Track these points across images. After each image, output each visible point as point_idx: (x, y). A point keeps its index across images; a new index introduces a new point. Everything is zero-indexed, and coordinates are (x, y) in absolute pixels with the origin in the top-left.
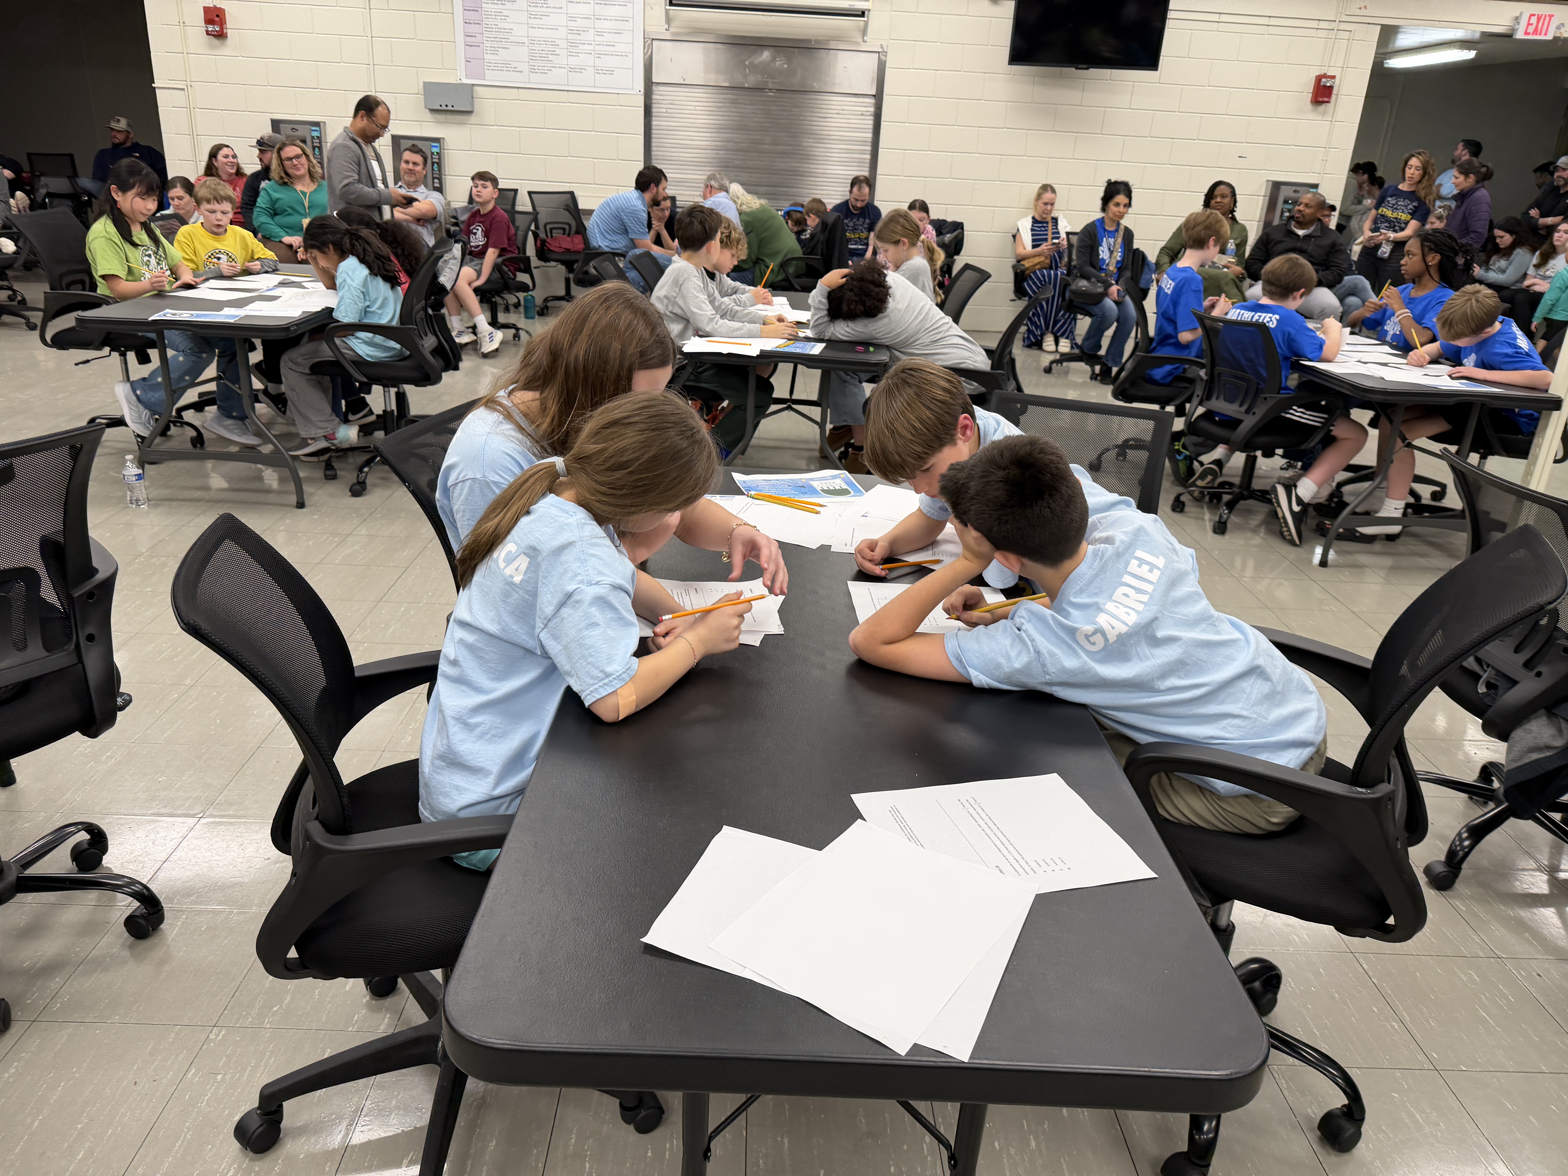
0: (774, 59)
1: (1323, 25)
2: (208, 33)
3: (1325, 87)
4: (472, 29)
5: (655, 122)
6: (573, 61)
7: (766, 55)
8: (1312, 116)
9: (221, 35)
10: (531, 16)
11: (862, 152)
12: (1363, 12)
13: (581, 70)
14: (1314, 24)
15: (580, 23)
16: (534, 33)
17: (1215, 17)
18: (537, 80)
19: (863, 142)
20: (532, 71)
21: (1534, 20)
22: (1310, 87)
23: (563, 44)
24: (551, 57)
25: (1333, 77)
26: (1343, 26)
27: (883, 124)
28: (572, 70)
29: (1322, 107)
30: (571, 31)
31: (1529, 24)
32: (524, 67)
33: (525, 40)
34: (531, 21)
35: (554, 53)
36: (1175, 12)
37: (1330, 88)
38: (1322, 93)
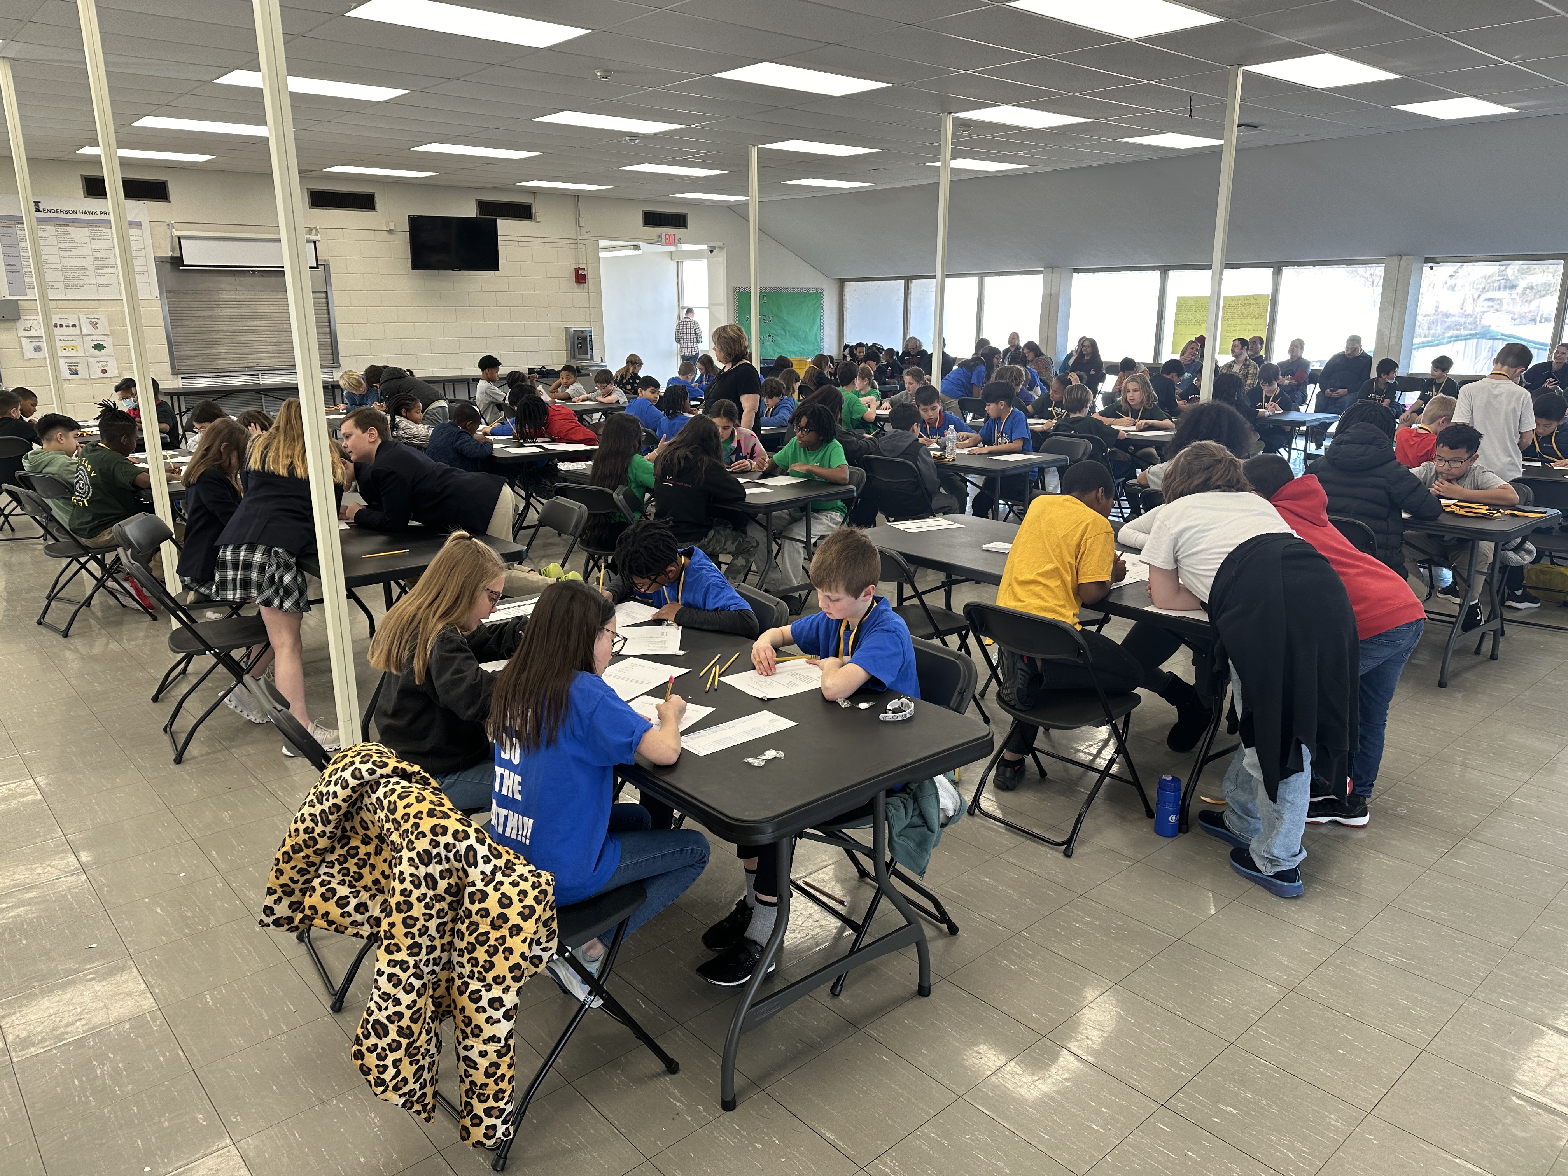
1: (571, 241)
3: (581, 275)
4: (11, 260)
6: (101, 279)
8: (578, 290)
10: (61, 249)
11: (324, 327)
12: (589, 234)
13: (108, 285)
14: (567, 241)
15: (103, 253)
16: (64, 261)
17: (516, 238)
18: (72, 294)
20: (67, 287)
21: (667, 237)
22: (573, 275)
23: (91, 268)
24: (82, 277)
25: (584, 269)
26: (580, 242)
27: (332, 309)
28: (100, 285)
29: (582, 285)
30: (96, 259)
31: (666, 240)
32: (61, 286)
33: (59, 266)
34: (62, 253)
35: (84, 274)
36: (499, 238)
37: (584, 275)
38: (580, 278)
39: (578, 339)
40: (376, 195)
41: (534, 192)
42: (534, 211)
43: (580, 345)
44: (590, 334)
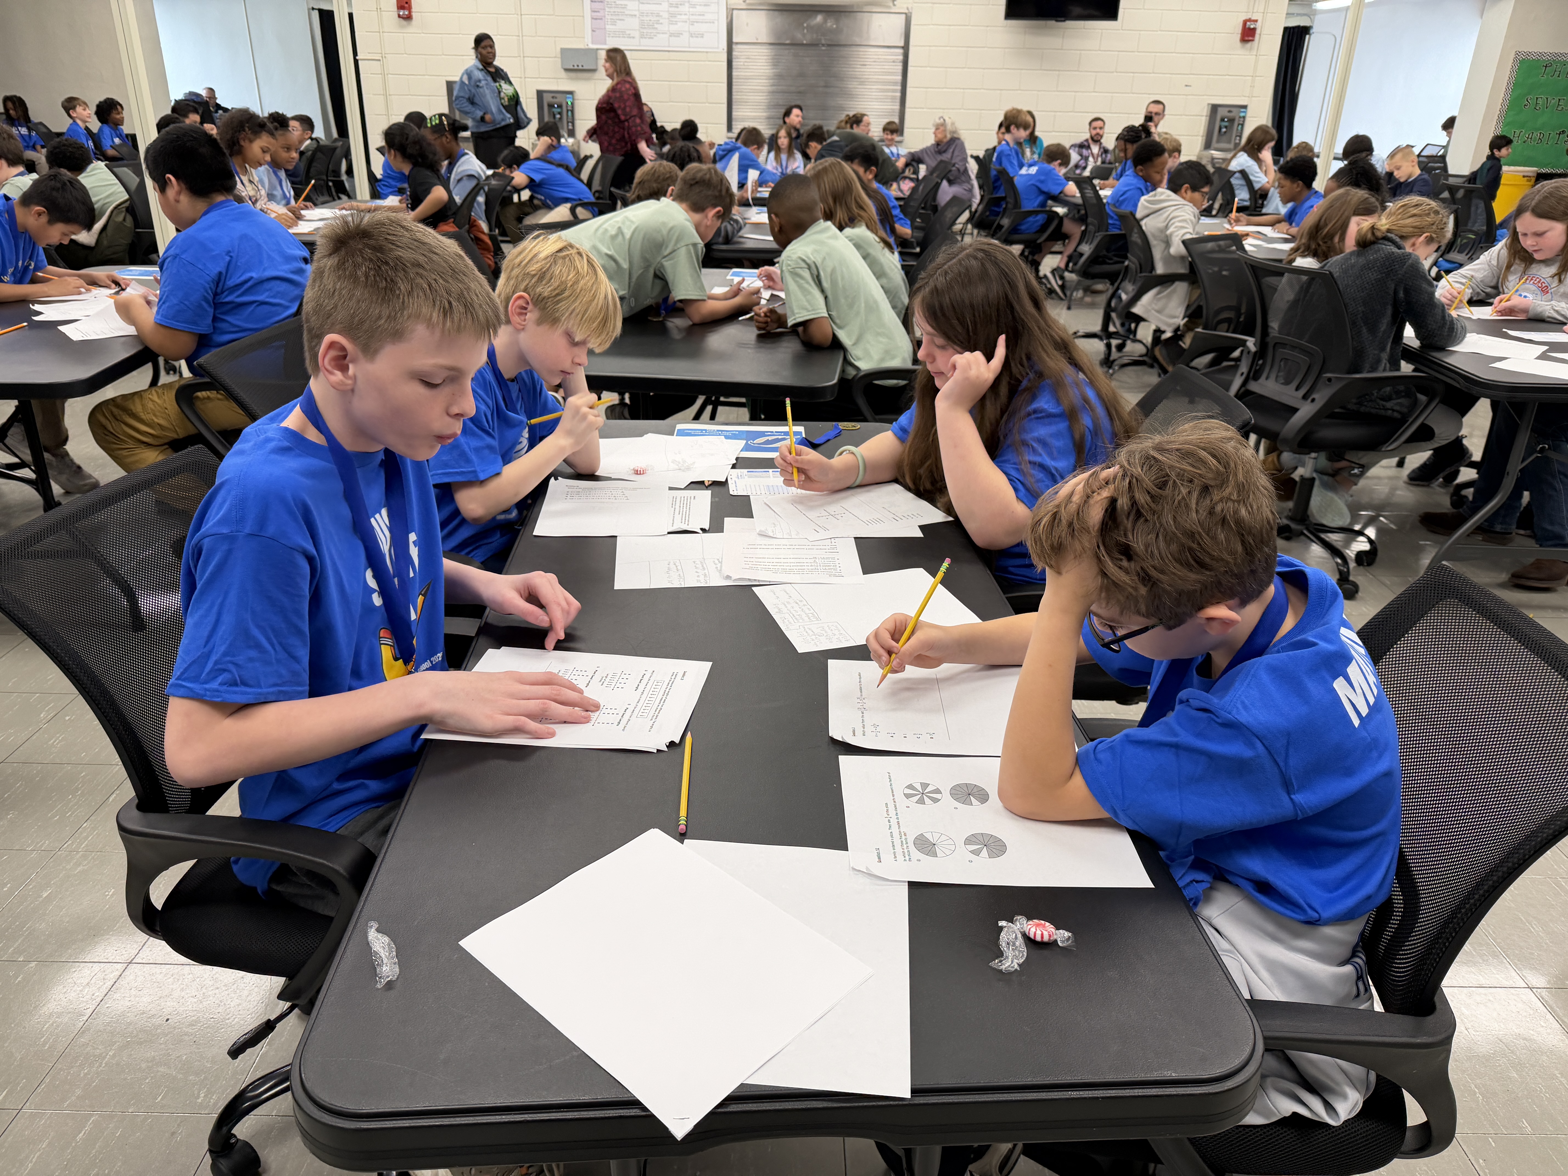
0: (825, 21)
2: (399, 16)
3: (1250, 29)
4: (597, 6)
5: (734, 73)
6: (673, 28)
7: (819, 18)
8: (1241, 52)
9: (409, 18)
11: (894, 91)
13: (678, 35)
16: (642, 7)
18: (646, 44)
19: (895, 83)
20: (642, 36)
22: (1239, 30)
23: (666, 15)
24: (656, 26)
25: (1256, 21)
27: (910, 69)
28: (672, 35)
29: (1249, 45)
32: (637, 34)
33: (637, 13)
35: (658, 22)
37: (1254, 30)
38: (1248, 34)
39: (1222, 120)
43: (1224, 130)
44: (1242, 114)
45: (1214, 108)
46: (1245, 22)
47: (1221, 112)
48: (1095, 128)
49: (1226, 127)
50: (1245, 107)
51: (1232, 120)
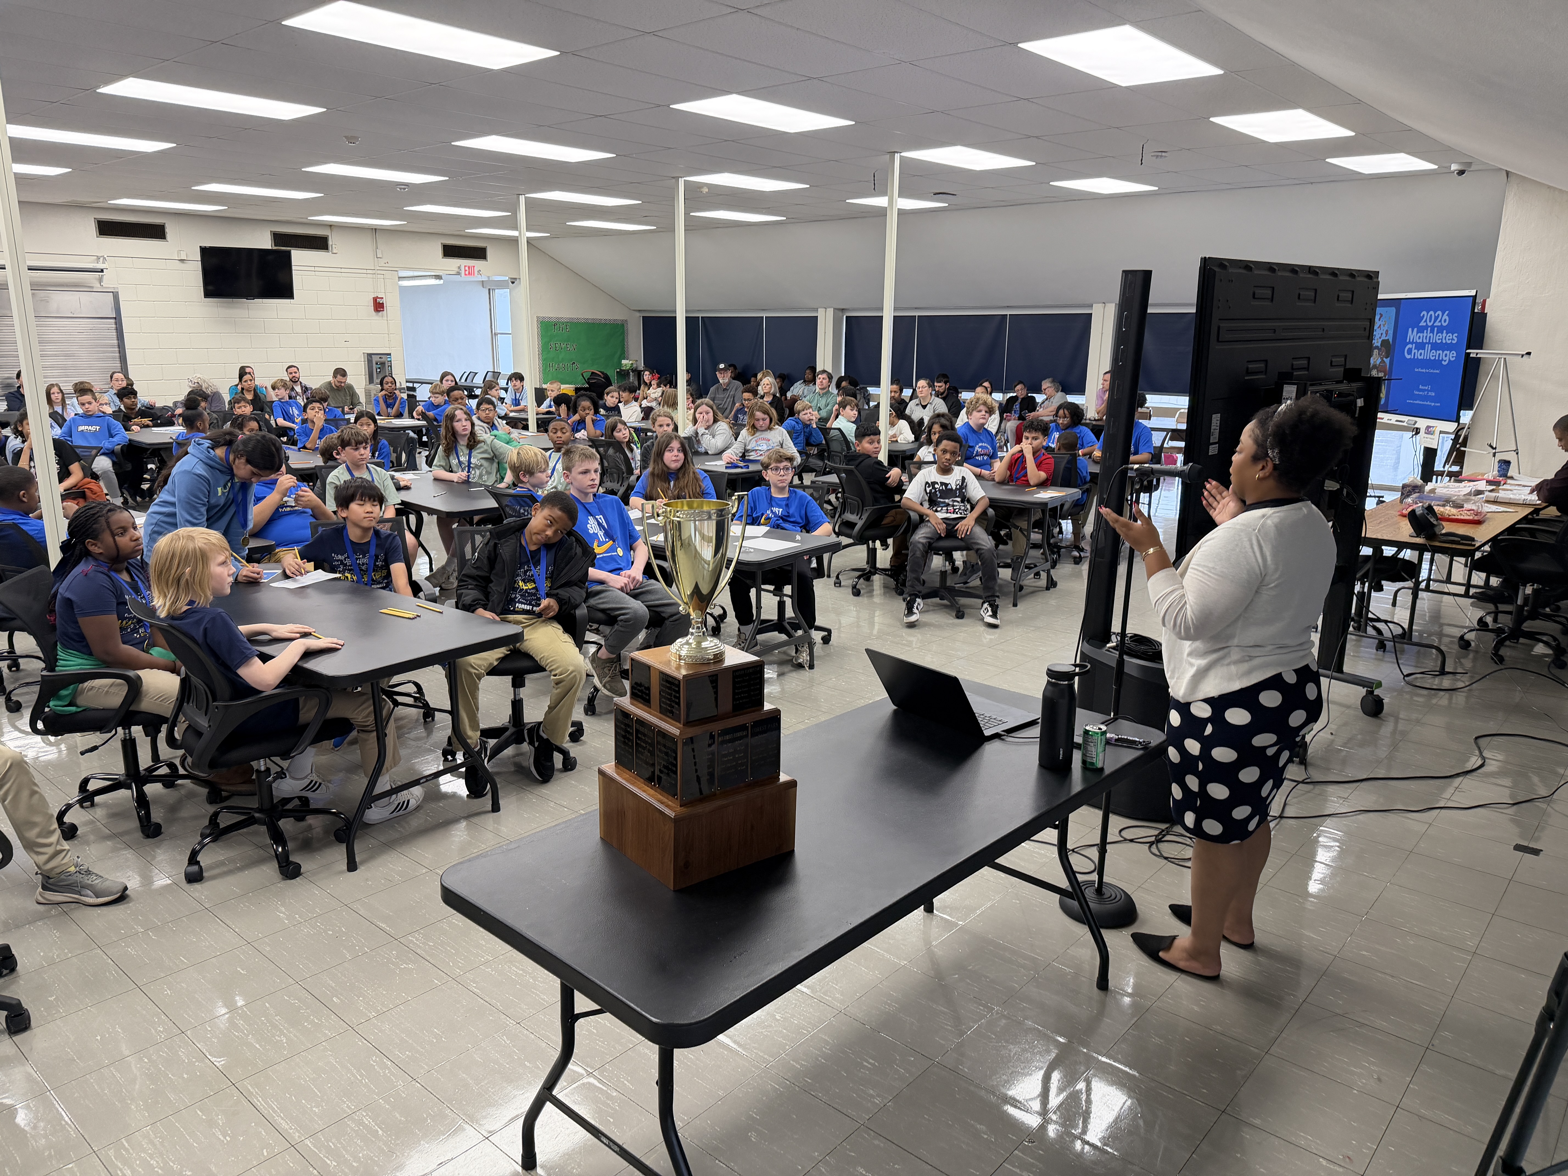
1: (369, 271)
3: (379, 303)
8: (377, 318)
12: (387, 264)
14: (365, 271)
17: (313, 269)
21: (467, 268)
22: (372, 304)
25: (382, 298)
26: (379, 272)
27: (125, 335)
29: (381, 313)
31: (465, 270)
36: (293, 268)
37: (383, 303)
38: (379, 306)
39: (377, 364)
40: (166, 225)
41: (331, 226)
42: (330, 243)
43: (379, 370)
44: (389, 359)
45: (370, 355)
46: (375, 299)
47: (375, 359)
48: (291, 373)
49: (379, 368)
50: (390, 354)
51: (383, 364)
